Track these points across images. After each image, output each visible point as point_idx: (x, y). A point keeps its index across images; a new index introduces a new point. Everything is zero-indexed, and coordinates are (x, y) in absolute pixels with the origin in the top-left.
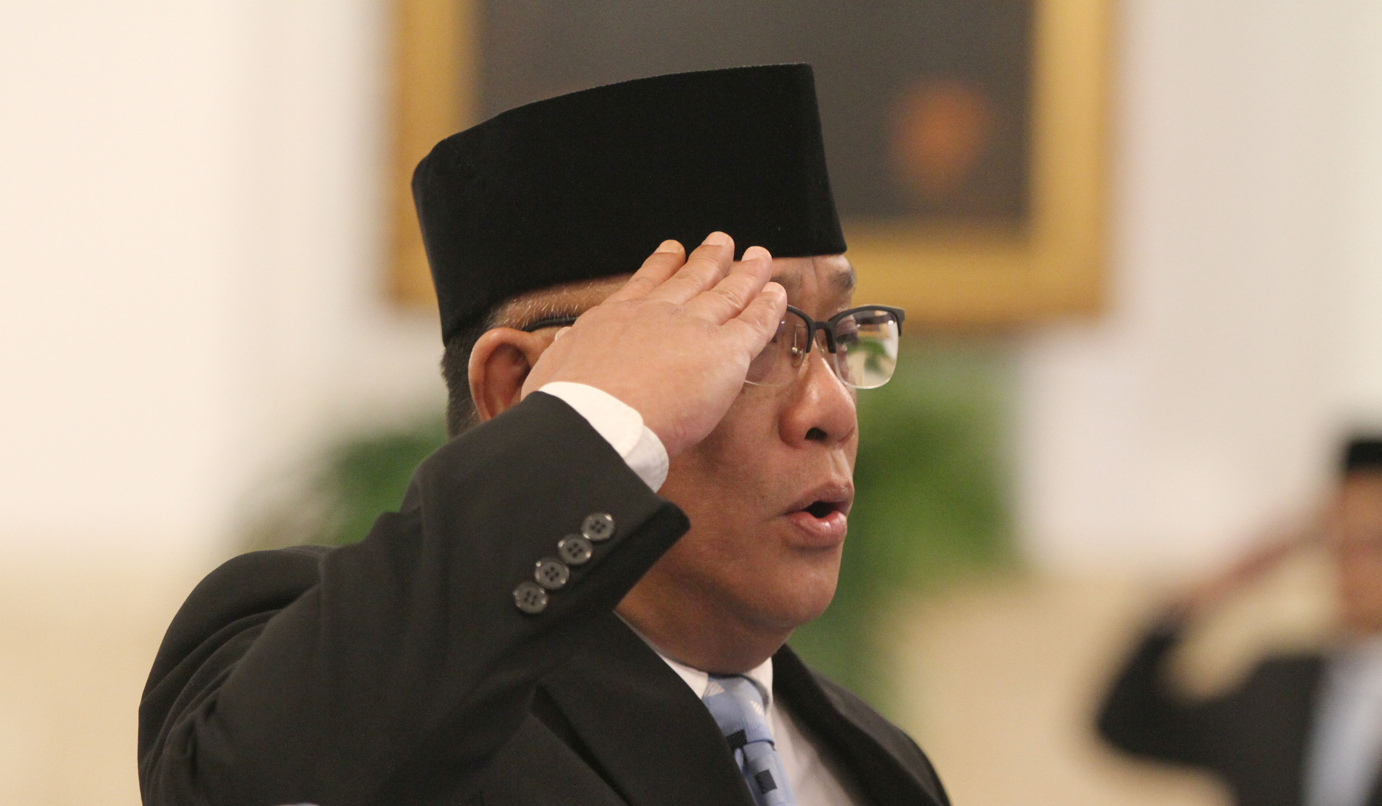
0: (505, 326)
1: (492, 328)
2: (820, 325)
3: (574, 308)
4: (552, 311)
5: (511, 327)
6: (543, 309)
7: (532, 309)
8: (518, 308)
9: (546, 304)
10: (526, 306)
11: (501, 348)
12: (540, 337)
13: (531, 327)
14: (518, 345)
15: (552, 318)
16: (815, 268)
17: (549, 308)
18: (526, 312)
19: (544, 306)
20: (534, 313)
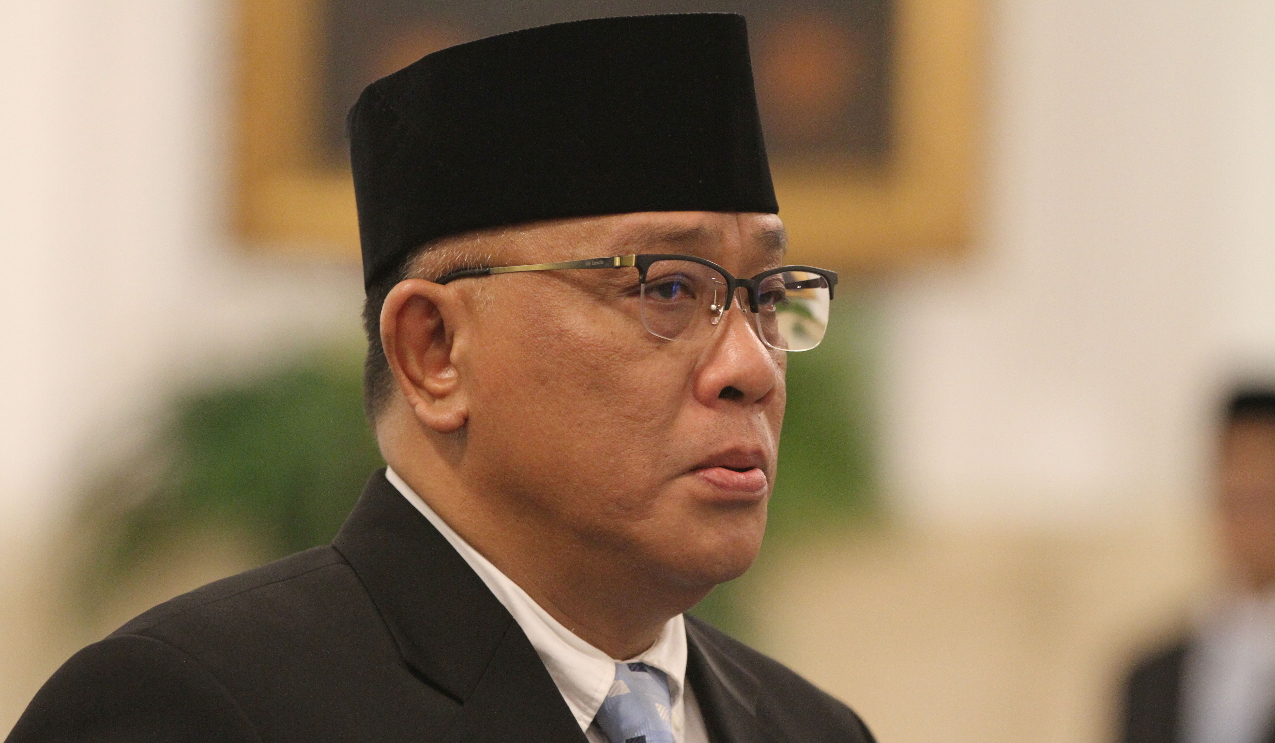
0: (417, 277)
1: (406, 279)
2: (741, 282)
3: (487, 258)
4: (465, 260)
5: (425, 278)
6: (457, 258)
7: (445, 259)
8: (433, 257)
9: (460, 252)
10: (441, 256)
11: (412, 299)
12: (453, 290)
13: (444, 280)
14: (431, 296)
15: (466, 269)
16: (739, 225)
17: (463, 257)
18: (440, 262)
19: (458, 255)
20: (448, 262)
